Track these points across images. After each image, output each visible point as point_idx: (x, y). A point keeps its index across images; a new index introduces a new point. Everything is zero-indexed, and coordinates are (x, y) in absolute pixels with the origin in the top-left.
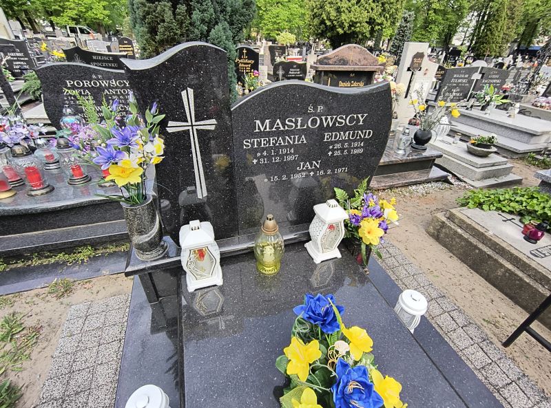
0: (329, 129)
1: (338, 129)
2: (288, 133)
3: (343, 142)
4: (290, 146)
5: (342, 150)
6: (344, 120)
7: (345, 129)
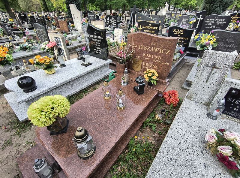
0: (218, 21)
1: (220, 21)
2: (211, 21)
3: (220, 23)
4: (211, 23)
5: (219, 24)
6: (220, 20)
7: (221, 21)
